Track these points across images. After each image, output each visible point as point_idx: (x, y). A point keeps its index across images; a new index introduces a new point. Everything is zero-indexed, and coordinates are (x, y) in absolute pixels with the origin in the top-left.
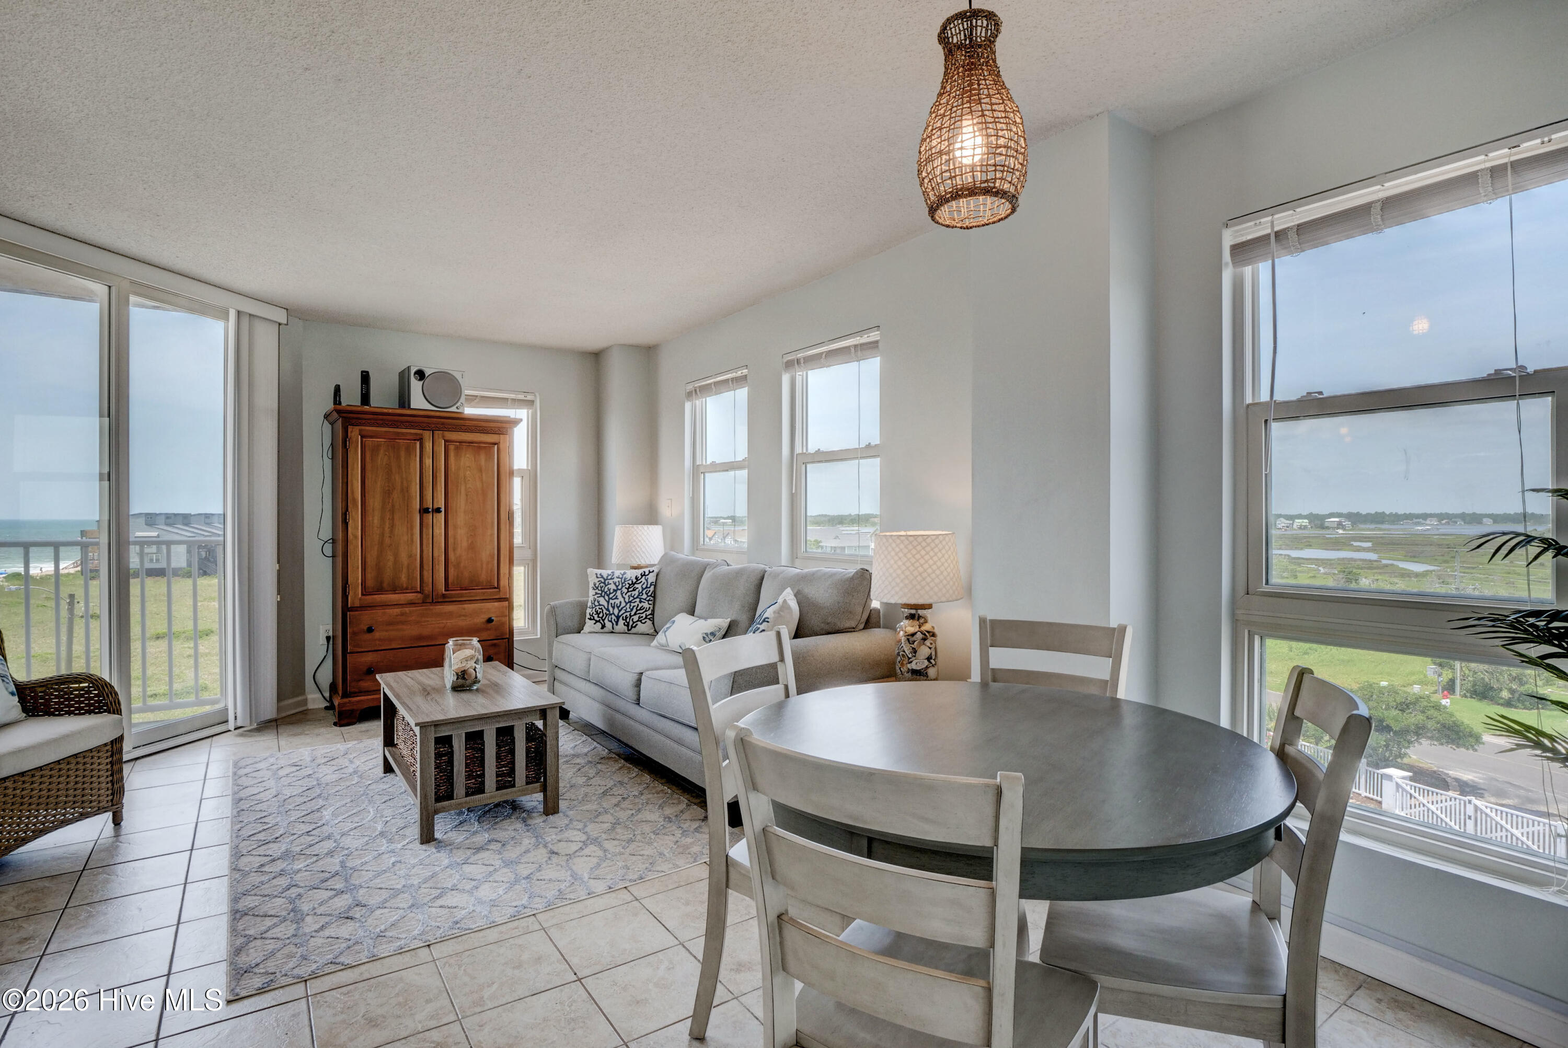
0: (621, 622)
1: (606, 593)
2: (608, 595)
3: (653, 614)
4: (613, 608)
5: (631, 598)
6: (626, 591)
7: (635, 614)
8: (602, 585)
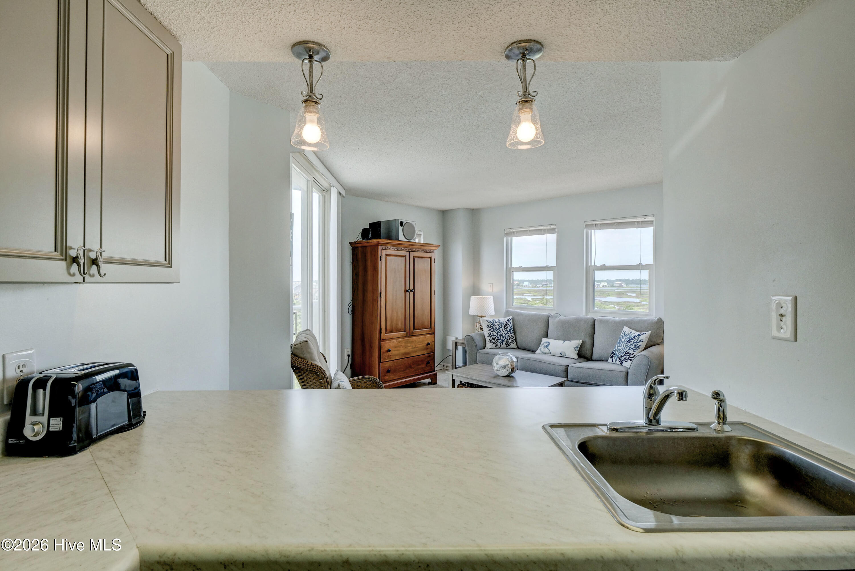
0: (504, 343)
1: (495, 329)
2: (497, 331)
3: (516, 339)
4: (500, 336)
5: (507, 332)
6: (504, 328)
7: (510, 339)
8: (492, 326)
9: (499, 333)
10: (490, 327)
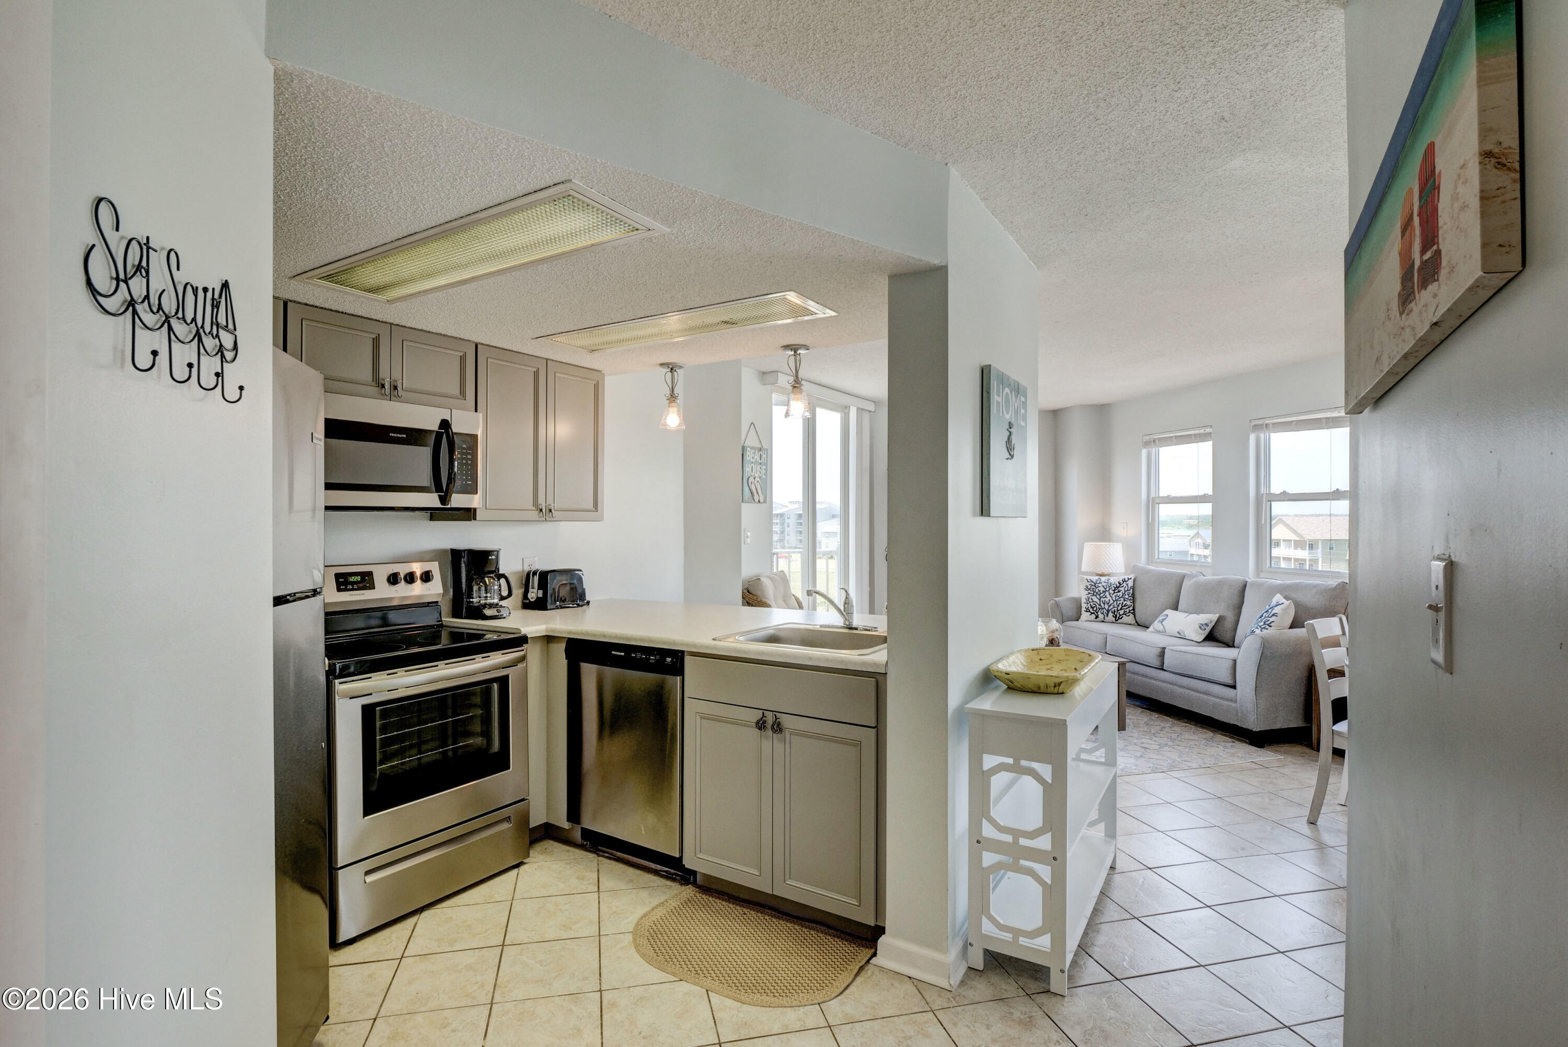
0: (1111, 614)
1: (1097, 593)
2: (1099, 595)
3: (1134, 609)
4: (1104, 604)
5: (1117, 598)
6: (1113, 592)
7: (1121, 609)
8: (1093, 587)
9: (1102, 599)
10: (1090, 589)
